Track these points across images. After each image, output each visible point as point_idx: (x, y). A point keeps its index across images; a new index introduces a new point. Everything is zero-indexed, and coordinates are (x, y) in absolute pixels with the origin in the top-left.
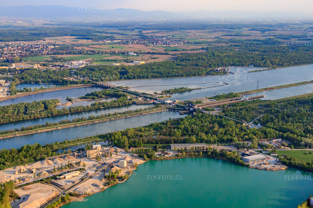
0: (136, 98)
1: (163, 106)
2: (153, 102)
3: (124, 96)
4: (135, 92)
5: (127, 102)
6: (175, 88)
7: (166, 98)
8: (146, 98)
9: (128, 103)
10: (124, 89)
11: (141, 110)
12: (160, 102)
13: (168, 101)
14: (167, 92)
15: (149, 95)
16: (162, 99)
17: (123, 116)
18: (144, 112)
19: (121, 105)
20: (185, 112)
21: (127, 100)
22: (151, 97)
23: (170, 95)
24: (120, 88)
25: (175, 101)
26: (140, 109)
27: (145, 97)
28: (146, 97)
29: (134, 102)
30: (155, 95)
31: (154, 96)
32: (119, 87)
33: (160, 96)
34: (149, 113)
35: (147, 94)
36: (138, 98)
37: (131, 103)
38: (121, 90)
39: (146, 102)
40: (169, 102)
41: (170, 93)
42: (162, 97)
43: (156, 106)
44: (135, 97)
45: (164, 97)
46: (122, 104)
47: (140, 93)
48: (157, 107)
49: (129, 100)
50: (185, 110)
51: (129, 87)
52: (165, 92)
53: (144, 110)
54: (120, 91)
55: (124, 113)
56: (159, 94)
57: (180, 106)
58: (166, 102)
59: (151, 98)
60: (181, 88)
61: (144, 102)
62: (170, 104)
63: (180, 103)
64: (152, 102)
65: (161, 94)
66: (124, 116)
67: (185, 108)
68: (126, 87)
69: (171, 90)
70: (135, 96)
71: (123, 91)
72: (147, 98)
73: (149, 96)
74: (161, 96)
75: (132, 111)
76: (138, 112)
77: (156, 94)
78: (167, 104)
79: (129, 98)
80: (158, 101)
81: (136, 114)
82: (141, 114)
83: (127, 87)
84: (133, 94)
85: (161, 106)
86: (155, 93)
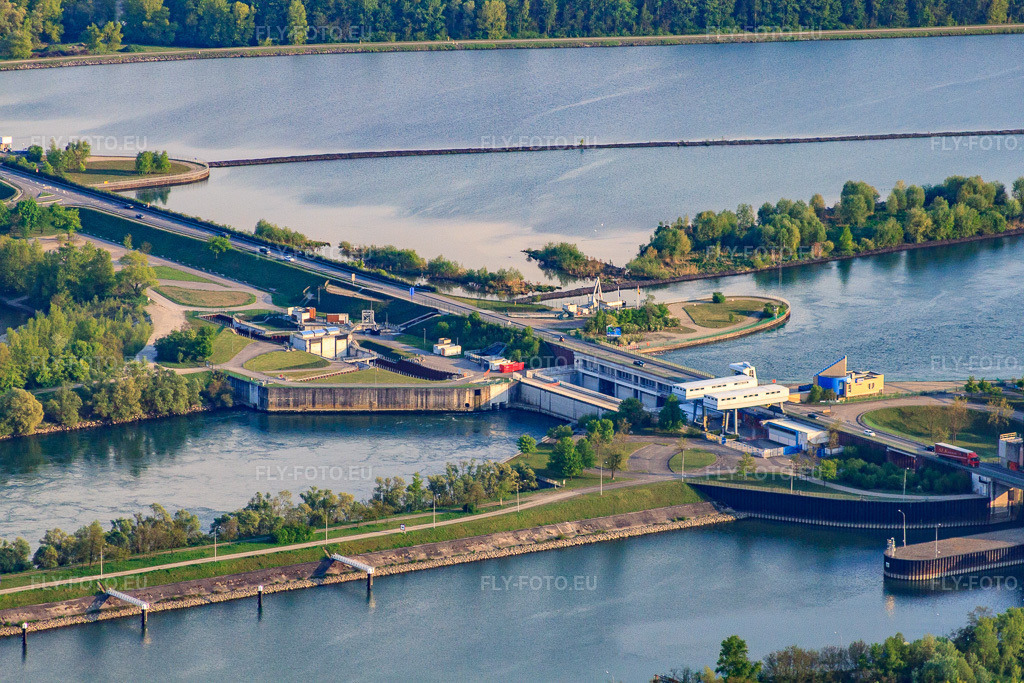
0: (275, 321)
1: (651, 449)
2: (517, 390)
3: (93, 287)
4: (264, 236)
5: (135, 394)
6: (850, 190)
7: (703, 333)
8: (410, 334)
9: (147, 402)
10: (105, 184)
11: (319, 511)
12: (607, 388)
13: (730, 382)
14: (728, 240)
15: (466, 280)
16: (651, 345)
17: (48, 598)
18: (367, 550)
19: (35, 424)
20: (967, 560)
21: (131, 349)
22: (488, 317)
23: (774, 294)
24: (42, 177)
25: (827, 383)
26: (310, 500)
27: (393, 313)
28: (420, 310)
29: (240, 385)
30: (550, 293)
31: (527, 306)
32: (33, 155)
33: (614, 300)
34: (432, 552)
35: (440, 275)
36: (292, 324)
37: (182, 408)
38: (62, 198)
39: (412, 393)
40: (738, 392)
41: (764, 260)
42: (644, 318)
43: (543, 461)
44: (258, 318)
45: (674, 324)
46: (50, 417)
47: (332, 254)
48: (559, 469)
49: (168, 351)
50: (975, 517)
51: (180, 166)
52: (699, 246)
53: (363, 516)
54: (52, 220)
55: (74, 554)
56: (613, 276)
57: (901, 458)
58: (693, 391)
59: (479, 339)
60: (931, 195)
61: (373, 383)
62: (753, 423)
63: (903, 419)
64: (498, 392)
65: (637, 277)
66: (64, 595)
67: (968, 488)
68: (138, 167)
69: (794, 213)
70: (262, 302)
71: (93, 224)
72: (425, 328)
73: (454, 301)
74: (635, 298)
75: (183, 522)
76: (273, 540)
77: (566, 274)
78: (716, 419)
79: (167, 319)
80: (577, 379)
81: (242, 574)
82: (320, 572)
83: (158, 162)
84: (230, 274)
85: (614, 462)
86: (551, 260)
